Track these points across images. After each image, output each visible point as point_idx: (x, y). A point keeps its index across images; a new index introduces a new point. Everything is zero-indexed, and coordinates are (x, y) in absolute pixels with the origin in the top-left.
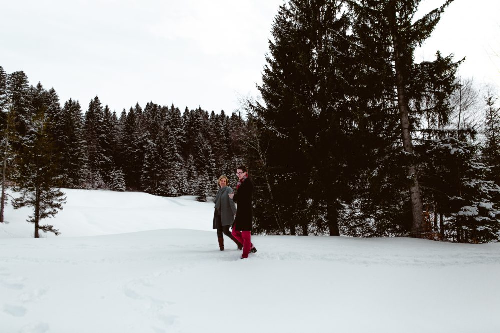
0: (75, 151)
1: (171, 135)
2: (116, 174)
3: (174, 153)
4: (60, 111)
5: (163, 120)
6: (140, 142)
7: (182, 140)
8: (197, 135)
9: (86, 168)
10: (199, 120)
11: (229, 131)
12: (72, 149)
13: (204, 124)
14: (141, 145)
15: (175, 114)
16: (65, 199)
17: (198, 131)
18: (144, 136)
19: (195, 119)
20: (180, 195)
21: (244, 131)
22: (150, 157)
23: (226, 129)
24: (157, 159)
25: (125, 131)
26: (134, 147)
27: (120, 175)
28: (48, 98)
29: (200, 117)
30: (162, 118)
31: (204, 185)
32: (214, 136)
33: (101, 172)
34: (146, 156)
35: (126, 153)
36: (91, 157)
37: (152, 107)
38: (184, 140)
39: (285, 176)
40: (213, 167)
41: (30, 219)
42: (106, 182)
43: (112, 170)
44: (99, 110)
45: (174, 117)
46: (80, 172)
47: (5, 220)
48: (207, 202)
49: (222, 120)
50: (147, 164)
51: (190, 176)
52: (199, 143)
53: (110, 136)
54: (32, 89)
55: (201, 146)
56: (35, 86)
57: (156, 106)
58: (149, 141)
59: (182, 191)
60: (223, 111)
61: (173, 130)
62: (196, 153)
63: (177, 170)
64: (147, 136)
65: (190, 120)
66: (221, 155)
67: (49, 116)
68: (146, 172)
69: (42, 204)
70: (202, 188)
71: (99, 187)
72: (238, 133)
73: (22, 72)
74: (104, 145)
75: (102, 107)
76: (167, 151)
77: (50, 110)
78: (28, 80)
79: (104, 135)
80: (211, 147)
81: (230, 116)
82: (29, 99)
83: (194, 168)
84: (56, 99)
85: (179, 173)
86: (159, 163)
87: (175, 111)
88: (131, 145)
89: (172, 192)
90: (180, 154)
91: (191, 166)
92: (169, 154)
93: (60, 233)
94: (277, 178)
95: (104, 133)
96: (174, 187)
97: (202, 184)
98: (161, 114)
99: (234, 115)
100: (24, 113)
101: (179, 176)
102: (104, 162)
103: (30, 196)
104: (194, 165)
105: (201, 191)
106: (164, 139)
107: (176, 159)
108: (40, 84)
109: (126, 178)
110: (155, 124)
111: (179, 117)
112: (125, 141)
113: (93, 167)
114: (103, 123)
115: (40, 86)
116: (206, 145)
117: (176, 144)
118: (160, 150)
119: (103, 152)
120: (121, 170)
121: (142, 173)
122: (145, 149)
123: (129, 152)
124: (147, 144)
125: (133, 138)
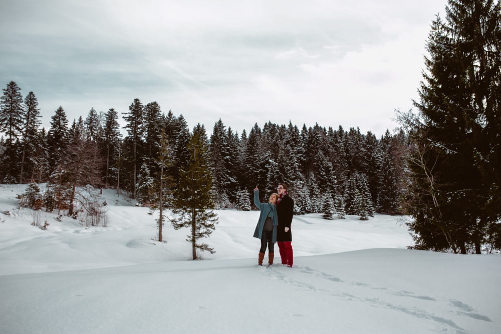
1: (292, 154)
2: (242, 194)
3: (295, 171)
4: (189, 136)
5: (282, 139)
6: (262, 162)
7: (302, 158)
8: (316, 153)
9: (214, 189)
10: (317, 137)
11: (348, 146)
13: (323, 141)
14: (263, 165)
15: (293, 133)
16: (217, 220)
17: (318, 149)
18: (265, 156)
19: (314, 137)
20: (303, 214)
21: (364, 146)
22: (273, 176)
23: (345, 145)
24: (279, 178)
25: (247, 152)
26: (257, 167)
27: (245, 195)
28: (177, 125)
29: (318, 134)
30: (281, 137)
31: (329, 203)
32: (333, 153)
33: (228, 194)
34: (269, 176)
35: (249, 173)
36: (218, 179)
37: (271, 128)
38: (304, 158)
39: (458, 193)
40: (335, 184)
41: (189, 239)
42: (232, 202)
43: (237, 190)
44: (222, 133)
45: (293, 136)
46: (210, 193)
47: (163, 240)
48: (333, 220)
49: (341, 136)
50: (270, 184)
51: (312, 193)
52: (319, 160)
53: (233, 157)
54: (163, 117)
55: (322, 164)
56: (166, 115)
57: (274, 125)
58: (271, 161)
59: (305, 210)
60: (340, 127)
61: (293, 149)
62: (316, 170)
63: (299, 188)
64: (269, 156)
65: (309, 138)
66: (342, 171)
67: (179, 141)
68: (269, 191)
69: (197, 225)
70: (327, 206)
71: (226, 207)
72: (357, 148)
73: (155, 102)
74: (228, 166)
75: (225, 130)
76: (289, 170)
77: (180, 136)
78: (161, 109)
79: (228, 157)
80: (331, 164)
81: (348, 131)
82: (162, 127)
83: (315, 185)
84: (184, 125)
85: (302, 191)
87: (293, 130)
88: (253, 165)
89: (296, 211)
90: (301, 172)
91: (312, 184)
92: (291, 174)
93: (215, 252)
94: (450, 196)
95: (227, 155)
96: (298, 205)
97: (327, 201)
98: (280, 134)
99: (352, 130)
100: (158, 140)
101: (301, 194)
102: (229, 182)
103: (187, 217)
104: (315, 183)
105: (326, 209)
106: (285, 158)
107: (297, 178)
108: (170, 112)
109: (251, 197)
110: (275, 144)
111: (298, 136)
112: (248, 161)
113: (220, 188)
114: (227, 145)
115: (170, 114)
116: (326, 162)
117: (297, 162)
118: (282, 169)
119: (228, 173)
120: (246, 190)
121: (265, 193)
122: (267, 168)
123: (252, 172)
124: (269, 163)
125: (256, 159)
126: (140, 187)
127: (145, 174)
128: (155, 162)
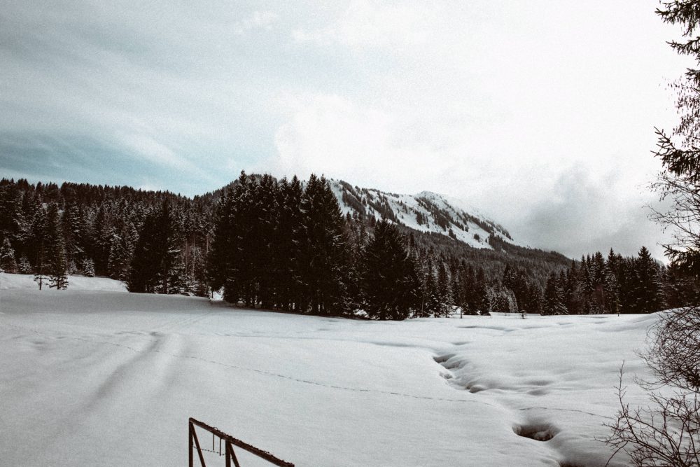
0: (56, 247)
2: (87, 263)
6: (107, 236)
14: (108, 239)
15: (139, 210)
18: (110, 231)
21: (203, 223)
22: (115, 249)
24: (121, 251)
25: (95, 226)
26: (102, 241)
27: (90, 264)
33: (76, 262)
34: (112, 249)
35: (95, 245)
42: (78, 269)
43: (84, 259)
45: (138, 212)
50: (113, 255)
58: (115, 235)
64: (114, 231)
68: (111, 261)
71: (74, 273)
72: (197, 225)
74: (77, 238)
76: (128, 244)
79: (77, 231)
86: (122, 253)
88: (99, 239)
95: (77, 228)
100: (17, 217)
102: (76, 252)
109: (95, 266)
112: (96, 236)
113: (69, 258)
114: (77, 220)
118: (123, 243)
119: (77, 245)
120: (91, 260)
121: (108, 262)
122: (111, 242)
123: (98, 244)
124: (113, 238)
125: (101, 233)
127: (7, 247)
128: (14, 235)
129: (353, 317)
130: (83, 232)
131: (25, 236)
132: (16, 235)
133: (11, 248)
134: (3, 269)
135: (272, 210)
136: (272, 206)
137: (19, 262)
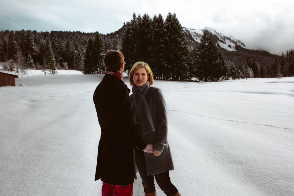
2: (65, 64)
6: (72, 51)
12: (50, 57)
14: (72, 53)
22: (76, 57)
24: (78, 58)
25: (66, 47)
26: (70, 54)
33: (60, 64)
34: (74, 57)
36: (56, 59)
42: (61, 67)
43: (63, 62)
45: (84, 40)
50: (75, 60)
58: (75, 51)
64: (74, 49)
68: (75, 62)
74: (59, 53)
76: (81, 55)
79: (59, 50)
88: (68, 53)
95: (58, 49)
100: (33, 45)
102: (59, 59)
109: (68, 65)
112: (67, 52)
113: (57, 62)
114: (58, 45)
118: (79, 54)
119: (59, 56)
120: (66, 62)
121: (73, 63)
123: (68, 55)
124: (74, 52)
125: (69, 50)
126: (29, 63)
127: (30, 58)
128: (32, 53)
129: (191, 81)
130: (61, 50)
131: (37, 53)
132: (33, 53)
133: (32, 58)
134: (30, 68)
135: (150, 31)
136: (150, 29)
137: (35, 65)
